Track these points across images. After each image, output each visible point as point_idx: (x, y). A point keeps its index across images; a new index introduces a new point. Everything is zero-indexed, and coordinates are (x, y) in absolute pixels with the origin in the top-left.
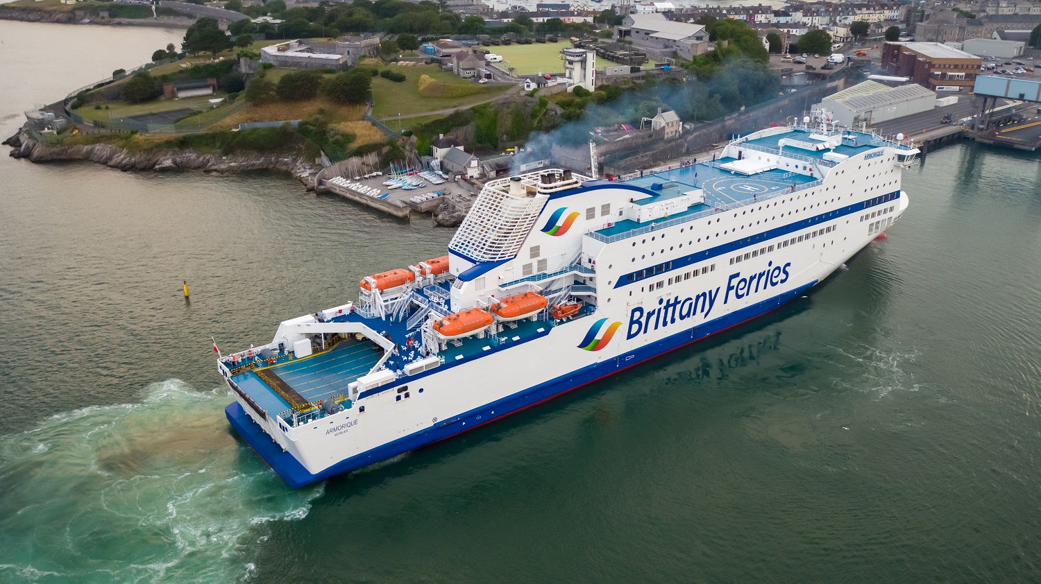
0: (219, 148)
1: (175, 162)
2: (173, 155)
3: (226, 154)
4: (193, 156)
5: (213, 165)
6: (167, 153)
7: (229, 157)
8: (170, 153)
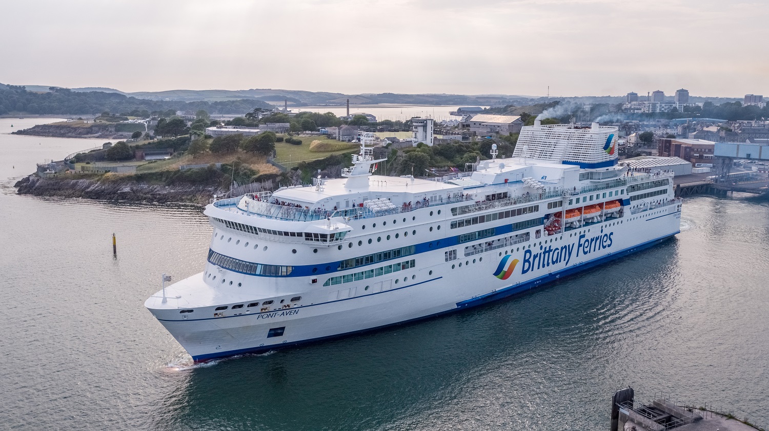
0: (165, 181)
1: (132, 189)
2: (132, 185)
3: (169, 185)
4: (146, 186)
5: (158, 191)
6: (127, 184)
7: (170, 187)
8: (130, 184)
